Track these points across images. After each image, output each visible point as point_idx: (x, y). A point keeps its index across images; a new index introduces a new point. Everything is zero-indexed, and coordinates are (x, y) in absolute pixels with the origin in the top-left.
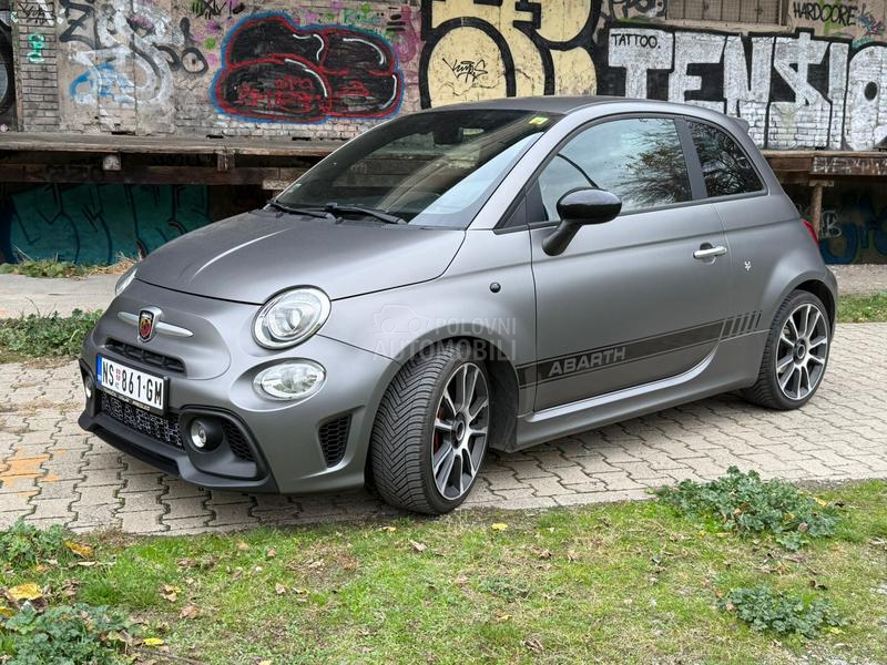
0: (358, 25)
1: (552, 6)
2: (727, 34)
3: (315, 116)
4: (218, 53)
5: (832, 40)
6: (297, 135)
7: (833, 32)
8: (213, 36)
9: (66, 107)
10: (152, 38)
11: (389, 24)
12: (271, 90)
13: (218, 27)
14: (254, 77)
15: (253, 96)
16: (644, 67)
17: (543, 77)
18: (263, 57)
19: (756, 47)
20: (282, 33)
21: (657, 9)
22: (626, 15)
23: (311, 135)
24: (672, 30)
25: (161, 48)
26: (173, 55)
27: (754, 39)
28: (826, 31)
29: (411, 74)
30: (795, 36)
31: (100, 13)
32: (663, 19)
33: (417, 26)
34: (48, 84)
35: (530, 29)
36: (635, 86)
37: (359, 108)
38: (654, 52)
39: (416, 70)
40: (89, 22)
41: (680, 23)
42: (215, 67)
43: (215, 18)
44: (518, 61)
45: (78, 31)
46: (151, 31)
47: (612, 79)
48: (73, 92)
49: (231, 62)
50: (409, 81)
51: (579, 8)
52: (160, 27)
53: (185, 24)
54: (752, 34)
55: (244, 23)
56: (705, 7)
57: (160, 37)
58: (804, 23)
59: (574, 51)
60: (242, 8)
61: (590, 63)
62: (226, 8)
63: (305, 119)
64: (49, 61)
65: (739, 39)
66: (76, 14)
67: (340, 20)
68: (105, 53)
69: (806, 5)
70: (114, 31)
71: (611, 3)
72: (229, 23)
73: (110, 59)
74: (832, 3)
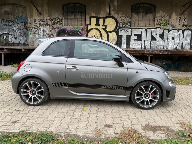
0: (76, 30)
1: (108, 25)
2: (142, 29)
5: (164, 29)
7: (165, 28)
8: (55, 32)
9: (35, 43)
10: (46, 33)
11: (81, 29)
13: (55, 31)
16: (126, 35)
17: (107, 37)
18: (62, 35)
19: (148, 31)
20: (65, 31)
21: (128, 25)
22: (122, 26)
25: (47, 34)
26: (49, 35)
27: (148, 30)
28: (163, 27)
30: (157, 28)
31: (39, 29)
32: (130, 27)
33: (86, 29)
34: (33, 40)
35: (105, 29)
36: (124, 38)
38: (128, 32)
39: (86, 36)
40: (38, 31)
41: (133, 27)
43: (55, 30)
44: (103, 35)
45: (36, 32)
46: (46, 32)
47: (120, 37)
48: (36, 41)
51: (114, 25)
52: (47, 31)
53: (51, 30)
54: (147, 29)
55: (59, 30)
56: (139, 24)
57: (47, 33)
58: (158, 26)
59: (113, 33)
60: (59, 28)
61: (116, 35)
62: (57, 28)
64: (33, 37)
65: (145, 30)
66: (36, 30)
67: (74, 29)
68: (40, 35)
69: (159, 23)
70: (41, 32)
71: (120, 24)
72: (57, 30)
73: (40, 36)
74: (164, 22)
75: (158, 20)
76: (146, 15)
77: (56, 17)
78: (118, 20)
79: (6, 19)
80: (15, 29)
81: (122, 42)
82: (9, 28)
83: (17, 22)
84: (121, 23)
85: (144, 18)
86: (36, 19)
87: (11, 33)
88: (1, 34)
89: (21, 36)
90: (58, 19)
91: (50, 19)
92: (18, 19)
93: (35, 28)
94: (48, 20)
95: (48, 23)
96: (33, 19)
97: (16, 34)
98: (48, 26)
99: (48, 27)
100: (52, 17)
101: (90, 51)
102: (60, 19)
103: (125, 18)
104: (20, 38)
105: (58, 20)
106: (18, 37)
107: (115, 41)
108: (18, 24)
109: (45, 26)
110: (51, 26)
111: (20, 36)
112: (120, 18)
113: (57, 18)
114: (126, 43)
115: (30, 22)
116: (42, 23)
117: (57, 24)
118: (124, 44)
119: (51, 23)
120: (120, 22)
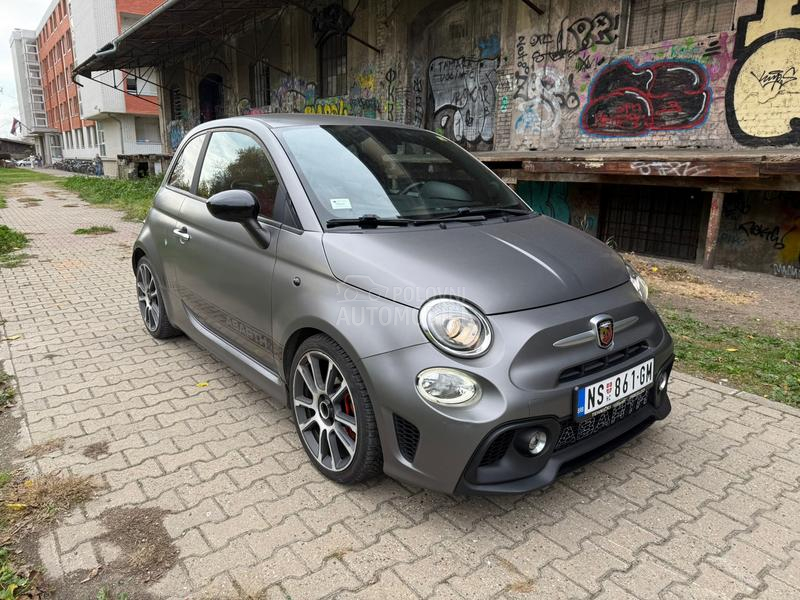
0: (681, 56)
3: (640, 131)
4: (586, 93)
6: (627, 145)
8: (585, 83)
9: (513, 135)
10: (553, 90)
11: (707, 50)
12: (615, 114)
13: (588, 76)
14: (606, 107)
15: (603, 120)
18: (613, 92)
20: (625, 73)
23: (636, 145)
25: (557, 95)
26: (563, 99)
29: (719, 90)
31: (530, 79)
34: (507, 124)
37: (673, 122)
39: (724, 85)
40: (525, 86)
42: (584, 103)
43: (587, 71)
45: (521, 92)
48: (516, 128)
49: (593, 99)
50: (717, 96)
52: (558, 83)
53: (571, 76)
55: (602, 71)
57: (557, 89)
60: (603, 60)
62: (594, 63)
63: (633, 134)
64: (508, 111)
66: (521, 81)
67: (669, 55)
68: (530, 103)
70: (534, 89)
72: (594, 72)
73: (532, 106)
77: (595, 14)
79: (452, 56)
80: (471, 86)
82: (457, 87)
83: (479, 61)
86: (523, 38)
87: (461, 104)
88: (437, 109)
89: (485, 111)
90: (606, 21)
91: (575, 27)
92: (481, 50)
93: (518, 75)
94: (565, 34)
95: (564, 48)
96: (515, 41)
97: (474, 107)
98: (563, 60)
99: (561, 63)
100: (582, 17)
101: (654, 164)
102: (610, 20)
104: (481, 121)
105: (603, 24)
106: (476, 118)
108: (482, 65)
109: (550, 63)
110: (575, 58)
111: (482, 113)
113: (602, 14)
115: (506, 54)
116: (542, 49)
117: (598, 43)
119: (573, 46)
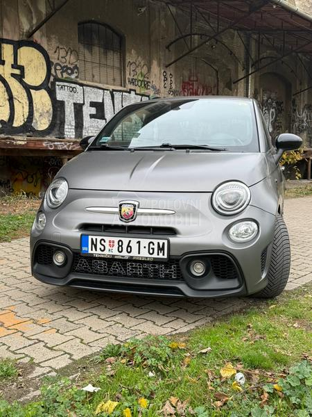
1: (29, 68)
2: (104, 89)
5: (142, 95)
16: (72, 101)
17: (28, 102)
19: (115, 96)
21: (75, 75)
22: (62, 76)
24: (82, 85)
27: (114, 92)
28: (140, 91)
30: (130, 92)
32: (78, 79)
35: (20, 78)
36: (69, 110)
38: (76, 96)
41: (85, 82)
44: (15, 94)
47: (59, 107)
51: (42, 70)
54: (114, 90)
56: (93, 76)
58: (132, 87)
59: (41, 91)
61: (49, 98)
65: (109, 92)
69: (132, 79)
71: (56, 69)
74: (141, 79)
75: (132, 72)
76: (105, 54)
78: (50, 55)
81: (66, 120)
84: (58, 67)
85: (103, 61)
103: (67, 53)
107: (47, 115)
112: (55, 52)
114: (73, 123)
118: (70, 127)
120: (55, 61)
